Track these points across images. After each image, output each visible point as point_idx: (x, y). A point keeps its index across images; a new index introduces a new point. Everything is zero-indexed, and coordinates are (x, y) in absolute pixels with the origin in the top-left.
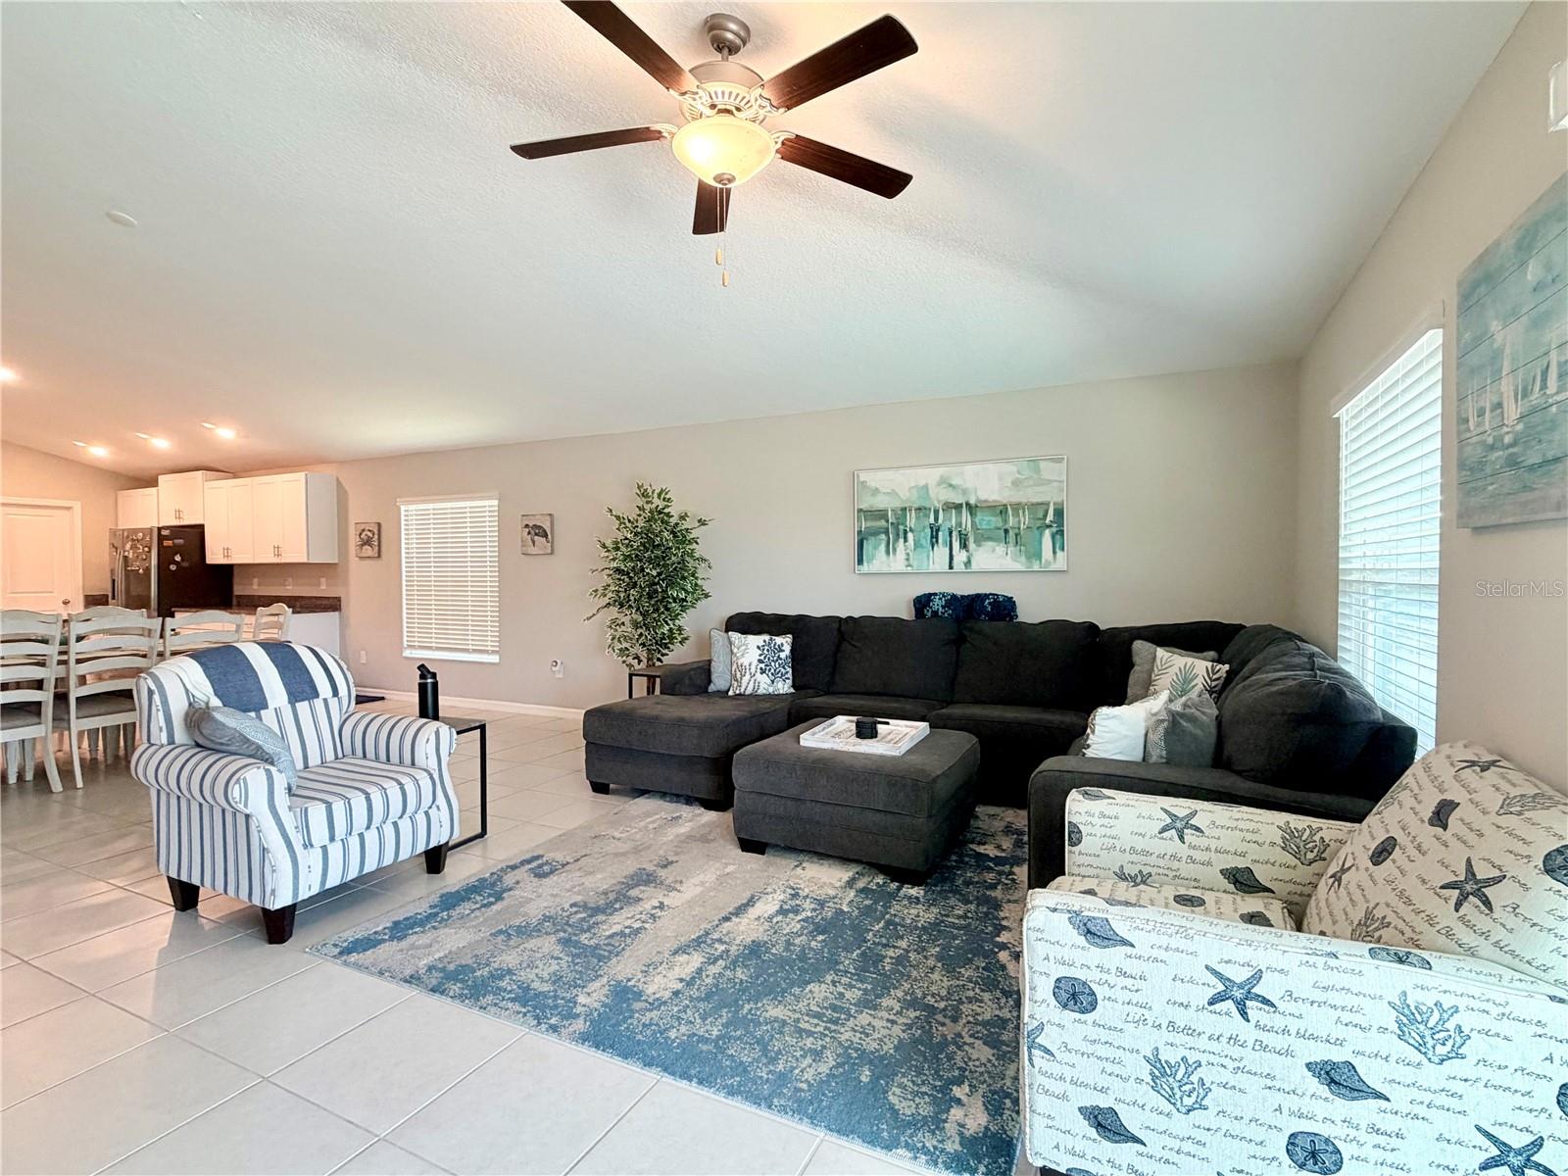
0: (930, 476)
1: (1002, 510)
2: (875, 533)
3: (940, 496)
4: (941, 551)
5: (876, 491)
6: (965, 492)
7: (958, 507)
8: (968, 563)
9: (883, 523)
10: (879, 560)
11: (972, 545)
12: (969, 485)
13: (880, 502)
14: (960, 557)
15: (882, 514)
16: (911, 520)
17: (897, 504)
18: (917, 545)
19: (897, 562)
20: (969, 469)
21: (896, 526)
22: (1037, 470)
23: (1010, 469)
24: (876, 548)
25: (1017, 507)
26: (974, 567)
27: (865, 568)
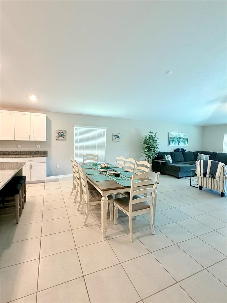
0: (177, 134)
1: (183, 139)
2: (171, 140)
3: (178, 136)
4: (178, 143)
5: (172, 135)
6: (180, 136)
7: (179, 138)
8: (180, 145)
9: (172, 139)
10: (172, 144)
11: (180, 143)
12: (180, 135)
13: (172, 137)
14: (179, 144)
15: (172, 138)
16: (175, 139)
17: (174, 137)
18: (175, 142)
19: (173, 145)
20: (181, 133)
21: (173, 140)
22: (186, 134)
23: (184, 134)
24: (171, 142)
25: (184, 138)
26: (181, 145)
27: (170, 145)
